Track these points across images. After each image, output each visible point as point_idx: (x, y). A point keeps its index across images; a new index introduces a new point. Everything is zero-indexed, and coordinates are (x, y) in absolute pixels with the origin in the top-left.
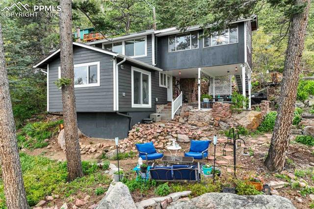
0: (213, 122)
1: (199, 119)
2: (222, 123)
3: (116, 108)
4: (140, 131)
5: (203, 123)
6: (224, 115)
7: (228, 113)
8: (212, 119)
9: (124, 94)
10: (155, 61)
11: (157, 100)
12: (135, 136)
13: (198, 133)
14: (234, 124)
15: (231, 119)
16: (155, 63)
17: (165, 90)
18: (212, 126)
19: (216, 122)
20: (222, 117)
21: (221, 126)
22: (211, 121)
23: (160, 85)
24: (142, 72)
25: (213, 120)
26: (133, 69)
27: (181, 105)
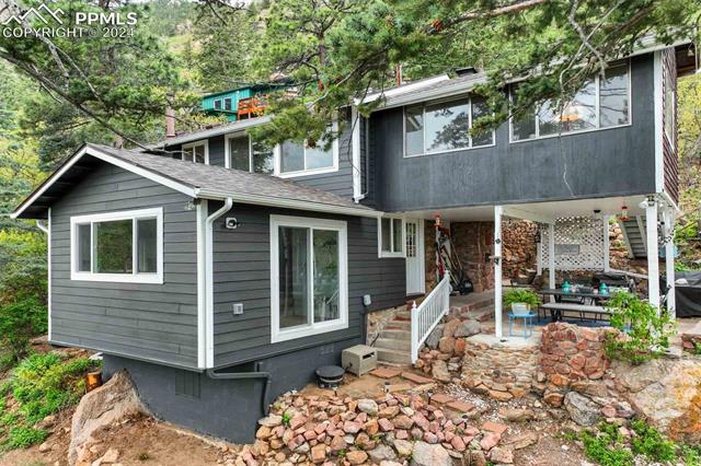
0: (541, 387)
1: (497, 374)
2: (573, 397)
3: (206, 359)
4: (294, 424)
5: (508, 390)
6: (583, 369)
7: (595, 362)
8: (541, 377)
9: (238, 308)
10: (363, 184)
11: (368, 300)
12: (275, 443)
13: (486, 443)
14: (618, 409)
15: (608, 382)
16: (363, 192)
17: (399, 266)
18: (538, 404)
19: (552, 392)
20: (575, 377)
21: (569, 408)
22: (535, 383)
23: (382, 254)
24: (313, 225)
25: (544, 382)
26: (276, 223)
27: (446, 310)
